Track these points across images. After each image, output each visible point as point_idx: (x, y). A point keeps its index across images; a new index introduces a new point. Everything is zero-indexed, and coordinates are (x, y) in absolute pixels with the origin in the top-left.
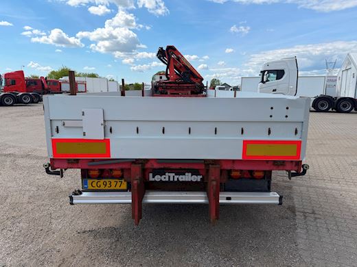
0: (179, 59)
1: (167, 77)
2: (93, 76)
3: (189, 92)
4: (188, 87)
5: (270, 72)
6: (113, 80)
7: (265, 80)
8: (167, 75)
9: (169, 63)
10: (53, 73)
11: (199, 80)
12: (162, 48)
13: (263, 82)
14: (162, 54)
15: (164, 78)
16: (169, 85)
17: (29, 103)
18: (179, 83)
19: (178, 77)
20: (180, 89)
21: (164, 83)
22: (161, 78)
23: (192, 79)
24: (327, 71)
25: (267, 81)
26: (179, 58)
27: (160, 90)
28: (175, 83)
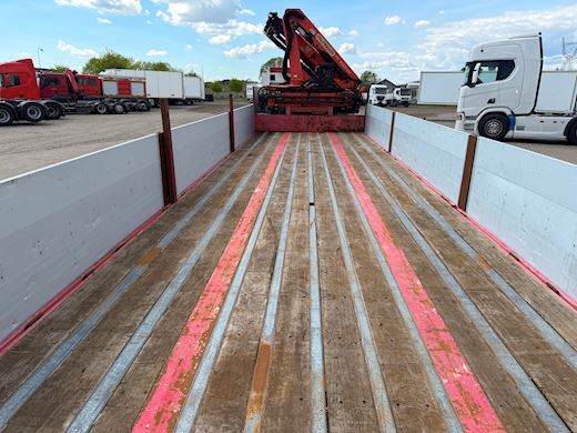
0: (310, 38)
1: (285, 77)
2: (161, 67)
3: (331, 111)
4: (328, 98)
5: (484, 63)
6: (195, 75)
7: (474, 80)
8: (284, 71)
9: (290, 45)
10: (93, 61)
11: (352, 84)
12: (275, 15)
13: (469, 84)
14: (274, 27)
15: (279, 78)
16: (288, 94)
17: (39, 120)
18: (310, 91)
19: (309, 77)
20: (310, 104)
21: (278, 89)
22: (273, 78)
23: (338, 81)
24: (564, 59)
25: (479, 82)
26: (312, 36)
27: (270, 104)
28: (302, 89)
